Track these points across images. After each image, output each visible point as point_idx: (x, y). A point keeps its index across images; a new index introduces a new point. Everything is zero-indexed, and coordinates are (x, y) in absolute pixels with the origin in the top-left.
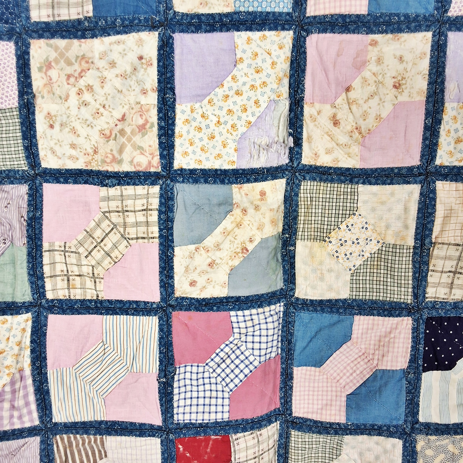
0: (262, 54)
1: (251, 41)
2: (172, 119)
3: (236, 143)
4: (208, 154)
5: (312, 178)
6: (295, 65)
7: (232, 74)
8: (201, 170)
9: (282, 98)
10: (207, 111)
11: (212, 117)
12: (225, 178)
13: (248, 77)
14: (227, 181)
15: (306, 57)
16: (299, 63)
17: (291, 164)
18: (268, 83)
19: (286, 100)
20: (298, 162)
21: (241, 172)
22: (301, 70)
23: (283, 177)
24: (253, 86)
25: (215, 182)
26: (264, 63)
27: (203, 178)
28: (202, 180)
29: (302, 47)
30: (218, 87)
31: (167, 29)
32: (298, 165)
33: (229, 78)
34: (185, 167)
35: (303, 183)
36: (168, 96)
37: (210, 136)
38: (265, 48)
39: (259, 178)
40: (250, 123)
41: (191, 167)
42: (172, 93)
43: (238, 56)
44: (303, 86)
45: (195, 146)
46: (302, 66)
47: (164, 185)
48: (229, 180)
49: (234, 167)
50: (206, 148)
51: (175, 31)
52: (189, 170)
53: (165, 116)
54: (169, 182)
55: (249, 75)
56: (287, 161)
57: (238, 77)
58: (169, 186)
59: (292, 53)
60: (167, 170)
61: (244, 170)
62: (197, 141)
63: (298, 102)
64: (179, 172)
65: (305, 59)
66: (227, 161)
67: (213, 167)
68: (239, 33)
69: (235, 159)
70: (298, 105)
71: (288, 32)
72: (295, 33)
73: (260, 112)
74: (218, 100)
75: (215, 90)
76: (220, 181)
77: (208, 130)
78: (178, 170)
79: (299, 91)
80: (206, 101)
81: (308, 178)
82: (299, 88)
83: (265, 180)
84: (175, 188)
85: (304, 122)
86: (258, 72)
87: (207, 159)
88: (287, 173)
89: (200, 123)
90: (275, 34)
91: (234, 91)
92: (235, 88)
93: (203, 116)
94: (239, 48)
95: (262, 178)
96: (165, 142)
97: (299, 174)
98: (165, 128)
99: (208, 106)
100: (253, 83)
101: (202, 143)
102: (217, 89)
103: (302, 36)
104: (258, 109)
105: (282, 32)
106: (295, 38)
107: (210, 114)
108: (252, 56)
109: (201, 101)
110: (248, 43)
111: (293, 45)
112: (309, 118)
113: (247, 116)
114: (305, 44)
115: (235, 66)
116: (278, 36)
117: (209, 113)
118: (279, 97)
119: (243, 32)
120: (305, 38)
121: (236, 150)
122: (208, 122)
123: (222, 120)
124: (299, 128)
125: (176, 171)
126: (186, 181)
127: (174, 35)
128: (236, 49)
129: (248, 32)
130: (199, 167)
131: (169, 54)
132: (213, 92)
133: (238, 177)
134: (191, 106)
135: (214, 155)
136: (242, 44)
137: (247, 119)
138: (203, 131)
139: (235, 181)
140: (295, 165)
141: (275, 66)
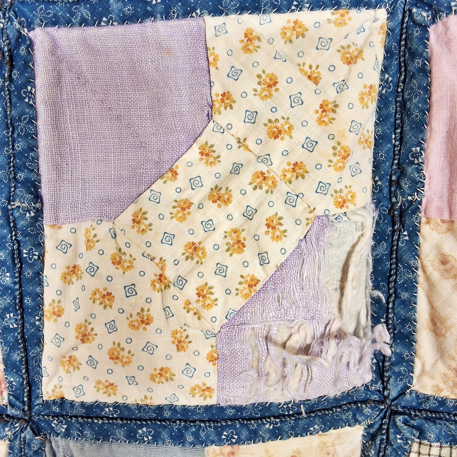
0: (290, 81)
1: (256, 43)
2: (32, 266)
3: (213, 341)
4: (132, 370)
5: (447, 436)
6: (392, 109)
7: (202, 140)
8: (116, 406)
9: (351, 207)
10: (128, 245)
11: (141, 263)
12: (186, 428)
13: (247, 148)
14: (190, 438)
15: (430, 84)
16: (404, 104)
17: (379, 386)
18: (310, 166)
19: (363, 213)
20: (401, 384)
21: (230, 412)
22: (413, 122)
23: (357, 421)
24: (263, 176)
25: (156, 439)
26: (297, 108)
27: (122, 426)
28: (120, 433)
29: (413, 55)
30: (161, 176)
31: (10, 19)
32: (402, 393)
33: (194, 153)
34: (70, 396)
35: (415, 447)
36: (17, 204)
37: (135, 317)
38: (300, 61)
39: (286, 428)
40: (253, 283)
41: (89, 398)
42: (30, 197)
43: (217, 89)
44: (419, 170)
45: (95, 343)
46: (416, 113)
47: (17, 442)
48: (196, 435)
49: (212, 401)
50: (126, 353)
51: (32, 23)
52: (83, 404)
53: (13, 259)
54: (28, 434)
55: (251, 144)
56: (369, 377)
57: (220, 149)
58: (29, 445)
59: (383, 73)
60: (23, 402)
61: (239, 409)
62: (99, 329)
63: (401, 215)
64: (56, 409)
65: (427, 90)
66: (188, 388)
67: (148, 402)
68: (220, 20)
69: (212, 381)
70: (402, 223)
71: (371, 11)
72: (391, 14)
73: (283, 251)
74: (161, 216)
75: (153, 187)
76: (172, 438)
77: (132, 299)
78: (54, 402)
79: (405, 185)
80: (127, 217)
81: (432, 436)
82: (402, 173)
83: (304, 431)
84: (47, 449)
85: (420, 272)
86: (276, 134)
87: (132, 380)
88: (367, 410)
89: (109, 279)
90: (333, 18)
91: (205, 190)
92: (209, 183)
93: (117, 262)
94: (219, 64)
95: (293, 428)
96: (15, 329)
97: (405, 423)
98: (13, 291)
99: (132, 233)
100: (264, 168)
101: (116, 337)
102: (160, 182)
103: (416, 24)
104: (278, 245)
105: (353, 12)
106: (392, 30)
107: (137, 255)
108: (259, 88)
109: (113, 217)
110: (246, 49)
111: (388, 51)
112: (437, 263)
113: (245, 264)
114: (425, 46)
115: (210, 117)
116: (340, 24)
117: (135, 251)
118: (342, 204)
119: (233, 17)
120: (425, 28)
121: (212, 359)
122: (132, 276)
123: (171, 274)
124: (406, 290)
125: (47, 404)
126: (75, 433)
127: (31, 34)
128: (212, 69)
129: (246, 16)
130: (110, 400)
131: (19, 88)
132: (147, 194)
133: (223, 428)
134: (87, 231)
135: (149, 371)
136: (230, 53)
137: (246, 272)
138: (117, 304)
139: (213, 437)
140: (394, 394)
141: (331, 115)
